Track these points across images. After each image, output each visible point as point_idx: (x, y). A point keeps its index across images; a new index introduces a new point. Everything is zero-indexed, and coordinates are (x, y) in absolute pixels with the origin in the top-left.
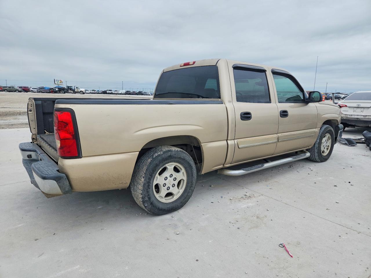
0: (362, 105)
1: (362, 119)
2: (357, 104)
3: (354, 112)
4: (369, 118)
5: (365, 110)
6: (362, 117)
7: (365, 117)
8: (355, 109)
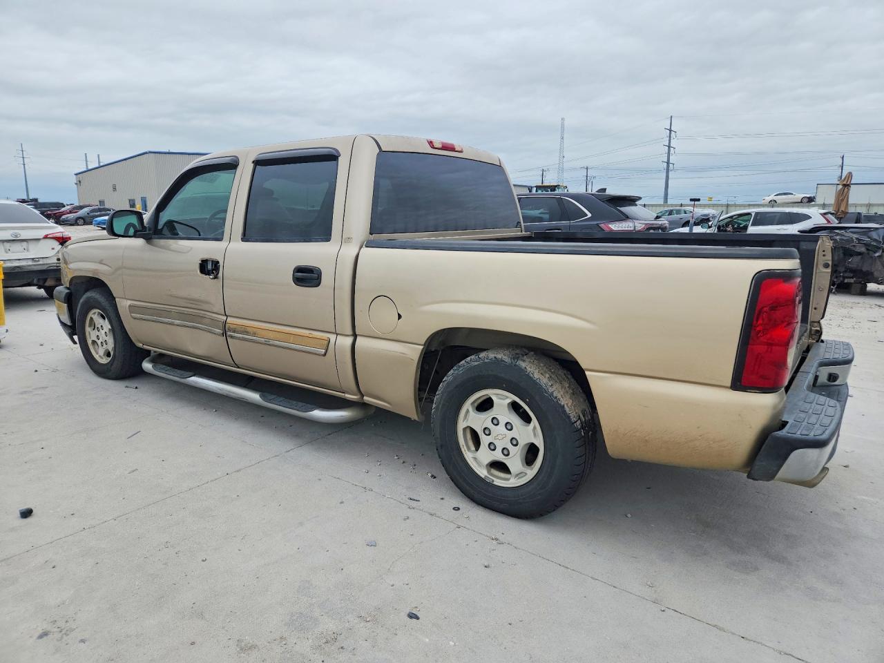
0: (24, 235)
1: (29, 268)
2: (12, 232)
3: (7, 252)
4: (45, 263)
5: (32, 246)
6: (30, 263)
7: (36, 261)
8: (7, 245)
